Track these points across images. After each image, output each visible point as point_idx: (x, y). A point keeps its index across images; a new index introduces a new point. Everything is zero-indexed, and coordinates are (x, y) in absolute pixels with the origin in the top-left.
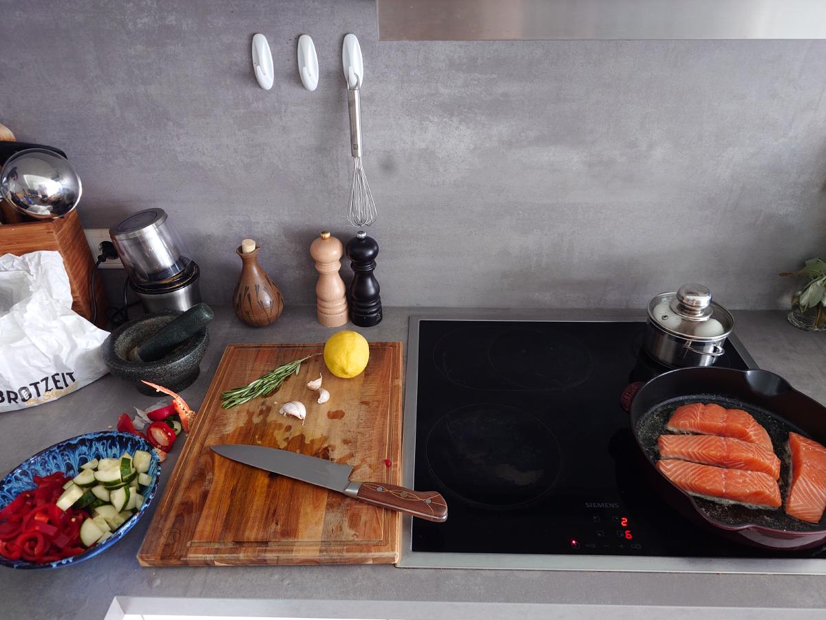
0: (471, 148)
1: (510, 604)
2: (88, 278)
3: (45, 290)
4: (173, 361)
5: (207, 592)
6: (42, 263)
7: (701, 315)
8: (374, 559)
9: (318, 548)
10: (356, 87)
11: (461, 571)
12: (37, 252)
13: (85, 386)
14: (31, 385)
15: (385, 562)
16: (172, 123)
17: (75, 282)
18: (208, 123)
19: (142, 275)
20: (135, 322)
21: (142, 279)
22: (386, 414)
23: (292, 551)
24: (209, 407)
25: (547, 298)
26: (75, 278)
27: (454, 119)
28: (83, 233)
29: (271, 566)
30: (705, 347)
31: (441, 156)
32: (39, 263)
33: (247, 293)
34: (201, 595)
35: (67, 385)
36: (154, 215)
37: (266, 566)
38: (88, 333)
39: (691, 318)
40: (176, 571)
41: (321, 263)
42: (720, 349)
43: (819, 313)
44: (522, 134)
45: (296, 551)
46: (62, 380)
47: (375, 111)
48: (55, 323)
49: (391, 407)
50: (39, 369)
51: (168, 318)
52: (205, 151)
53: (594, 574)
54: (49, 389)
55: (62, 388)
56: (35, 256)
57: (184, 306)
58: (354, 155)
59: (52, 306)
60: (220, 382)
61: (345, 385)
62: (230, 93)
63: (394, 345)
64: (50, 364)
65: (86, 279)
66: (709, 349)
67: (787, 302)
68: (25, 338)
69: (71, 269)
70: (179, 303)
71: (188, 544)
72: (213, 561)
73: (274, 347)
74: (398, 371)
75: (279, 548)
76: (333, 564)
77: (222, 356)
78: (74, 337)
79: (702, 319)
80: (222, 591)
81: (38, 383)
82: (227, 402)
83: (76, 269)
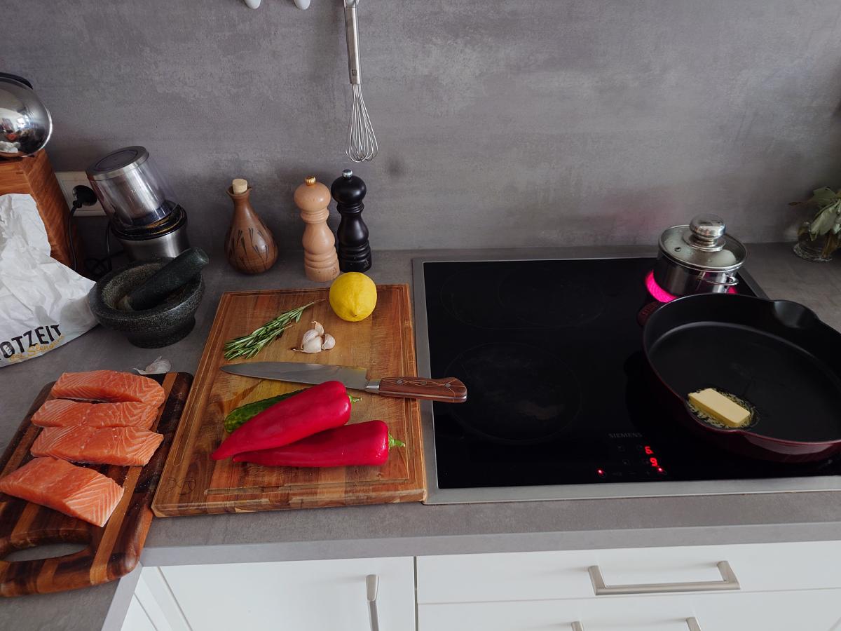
0: (477, 74)
1: (541, 534)
2: (64, 227)
3: (20, 236)
4: (169, 309)
5: (230, 538)
6: (13, 208)
7: (713, 245)
8: (401, 498)
9: (344, 489)
10: (353, 4)
11: (490, 505)
12: (7, 195)
13: (72, 341)
14: (13, 339)
15: (412, 499)
16: (148, 49)
17: (51, 230)
18: (189, 48)
19: (125, 220)
20: (122, 271)
21: (125, 225)
22: (399, 356)
23: (316, 493)
24: (211, 356)
25: (553, 236)
26: (50, 225)
27: (459, 41)
28: (55, 176)
29: (295, 510)
30: (718, 278)
31: (444, 84)
32: (10, 208)
33: (241, 237)
34: (223, 543)
35: (52, 339)
36: (135, 154)
37: (290, 510)
38: (72, 282)
39: (703, 249)
40: (194, 520)
41: (306, 212)
42: (734, 279)
43: (829, 241)
44: (531, 58)
45: (320, 493)
46: (46, 334)
47: (374, 33)
48: (34, 272)
49: (403, 348)
50: (21, 322)
51: (157, 265)
52: (187, 80)
53: (622, 501)
54: (33, 344)
55: (47, 342)
56: (4, 200)
57: (172, 252)
58: (353, 82)
59: (30, 254)
60: (220, 331)
61: (354, 328)
62: (213, 12)
63: (400, 288)
64: (32, 316)
65: (62, 227)
66: (721, 279)
67: (793, 233)
68: (4, 289)
69: (46, 215)
70: (166, 250)
71: (206, 492)
72: (233, 508)
73: (273, 293)
74: (407, 313)
75: (302, 491)
76: (359, 504)
77: (218, 304)
78: (56, 286)
79: (715, 250)
80: (245, 537)
81: (21, 337)
82: (229, 353)
83: (51, 215)
